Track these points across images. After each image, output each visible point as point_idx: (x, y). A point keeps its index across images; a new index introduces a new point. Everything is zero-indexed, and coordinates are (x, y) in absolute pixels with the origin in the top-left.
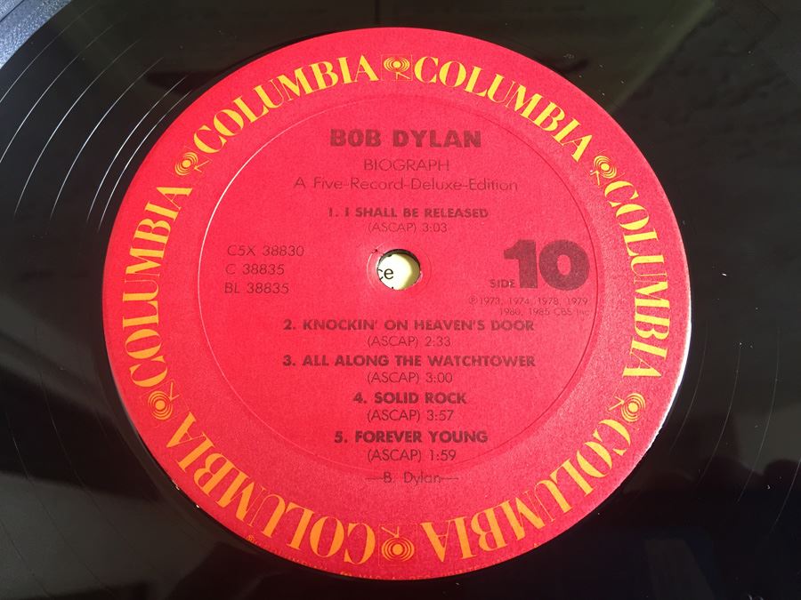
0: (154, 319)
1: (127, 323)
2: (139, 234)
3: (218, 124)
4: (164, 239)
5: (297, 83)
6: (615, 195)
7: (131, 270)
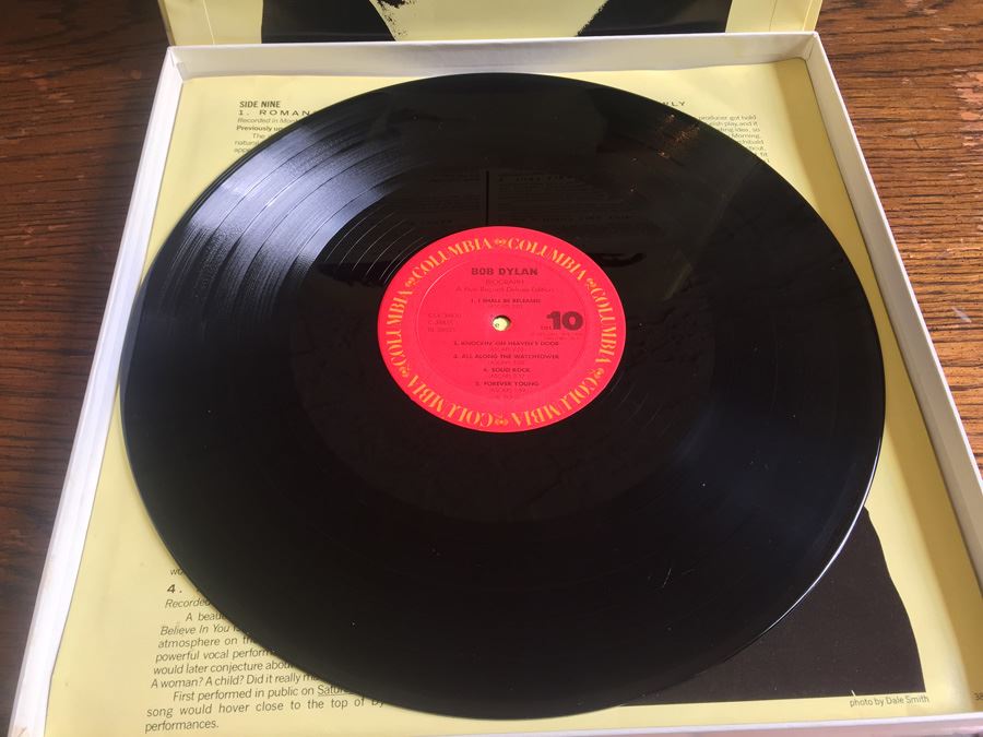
0: (400, 341)
1: (389, 342)
2: (392, 309)
3: (423, 267)
4: (402, 311)
5: (456, 250)
6: (595, 294)
7: (389, 323)
